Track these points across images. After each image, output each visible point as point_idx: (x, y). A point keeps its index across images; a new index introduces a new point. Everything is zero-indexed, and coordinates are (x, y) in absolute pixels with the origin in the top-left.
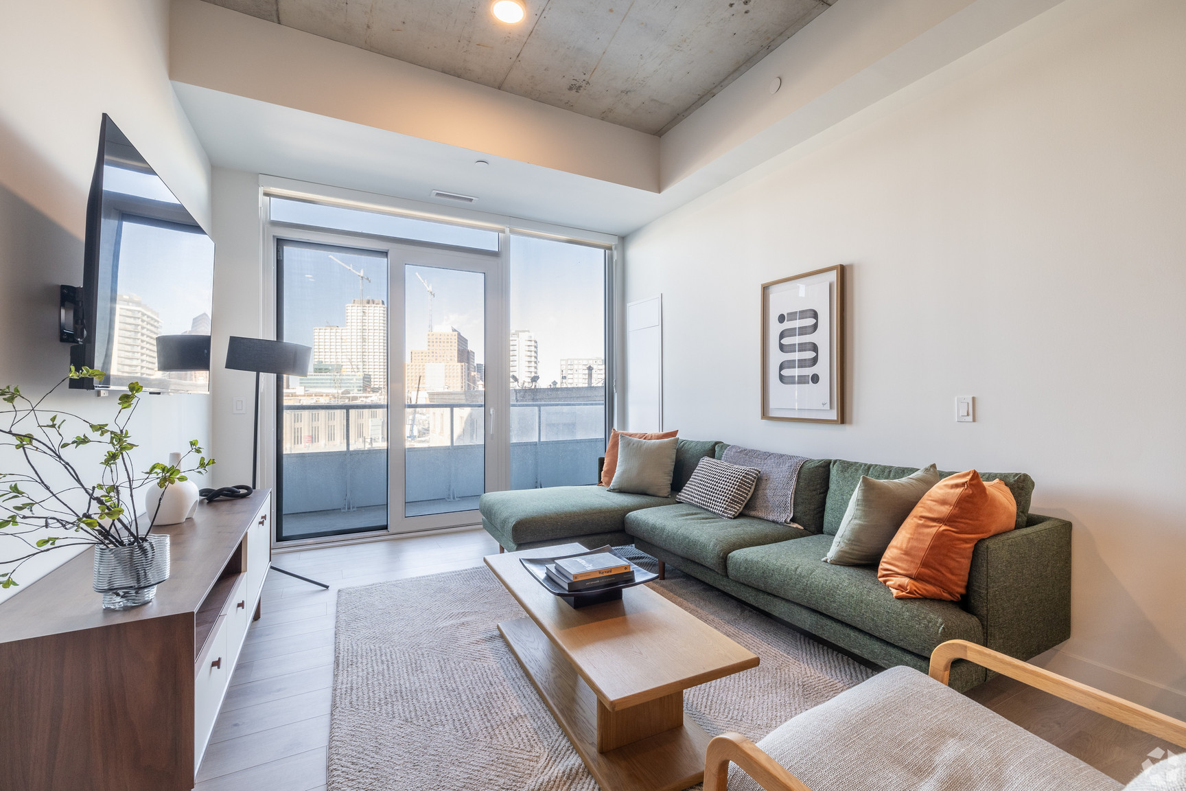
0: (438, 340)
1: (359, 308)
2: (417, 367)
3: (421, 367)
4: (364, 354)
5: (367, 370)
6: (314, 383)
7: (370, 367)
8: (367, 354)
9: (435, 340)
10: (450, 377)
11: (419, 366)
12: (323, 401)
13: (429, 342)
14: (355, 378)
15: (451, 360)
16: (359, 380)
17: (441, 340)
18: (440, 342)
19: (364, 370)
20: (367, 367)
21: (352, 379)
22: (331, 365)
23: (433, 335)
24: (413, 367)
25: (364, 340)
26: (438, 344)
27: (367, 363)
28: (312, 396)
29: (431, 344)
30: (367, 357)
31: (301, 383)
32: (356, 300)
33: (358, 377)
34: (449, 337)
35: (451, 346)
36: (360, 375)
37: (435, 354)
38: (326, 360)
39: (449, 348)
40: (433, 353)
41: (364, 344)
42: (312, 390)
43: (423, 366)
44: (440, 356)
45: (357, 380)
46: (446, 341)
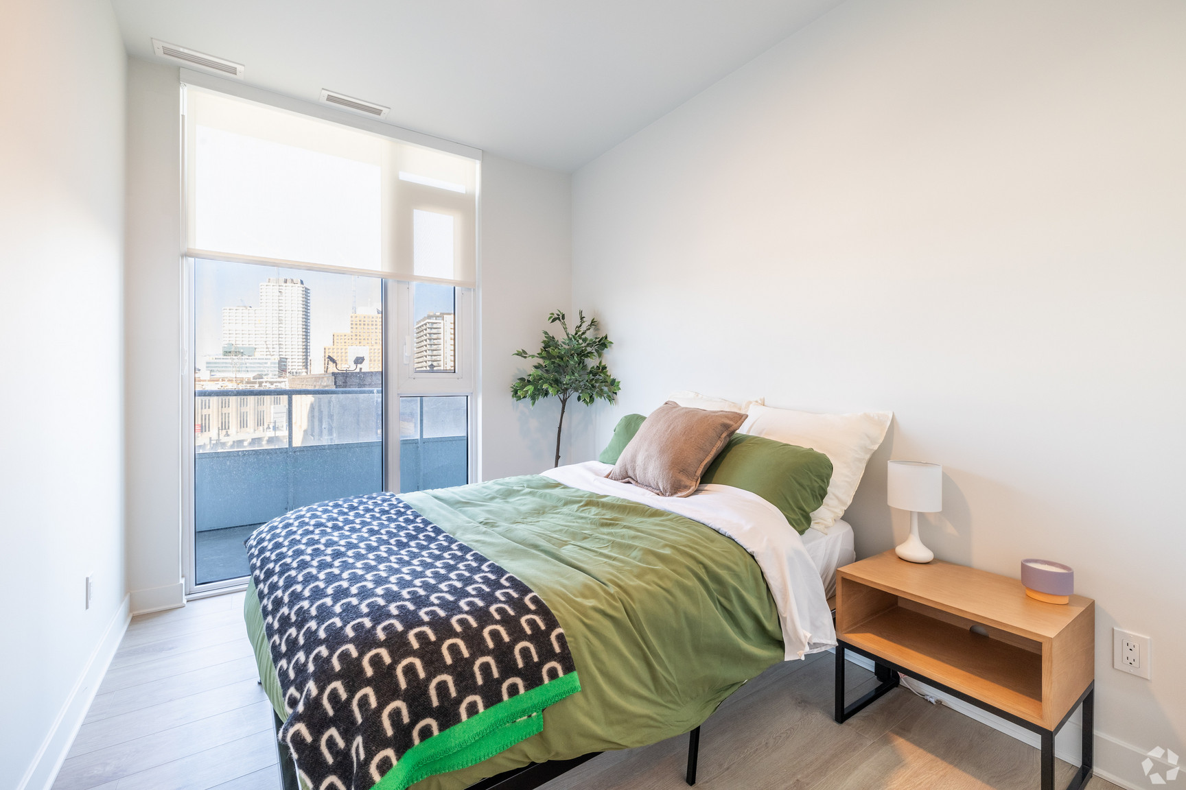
0: (362, 323)
1: (275, 287)
2: (339, 350)
3: (343, 350)
4: (280, 336)
5: (284, 353)
6: (222, 367)
7: (287, 350)
8: (284, 336)
9: (358, 323)
10: (374, 361)
11: (341, 349)
12: (230, 386)
13: (352, 324)
14: (269, 362)
15: (376, 343)
16: (275, 363)
17: (366, 323)
18: (364, 325)
19: (280, 353)
20: (284, 350)
21: (266, 363)
22: (242, 348)
23: (356, 317)
24: (335, 350)
25: (280, 322)
26: (362, 326)
27: (284, 347)
28: (218, 381)
29: (354, 326)
30: (283, 339)
31: (207, 367)
32: (271, 278)
33: (273, 361)
34: (374, 320)
35: (376, 329)
36: (277, 359)
37: (358, 337)
38: (237, 343)
39: (374, 330)
40: (356, 335)
41: (280, 325)
42: (218, 375)
43: (346, 349)
44: (364, 339)
45: (271, 363)
46: (370, 323)
